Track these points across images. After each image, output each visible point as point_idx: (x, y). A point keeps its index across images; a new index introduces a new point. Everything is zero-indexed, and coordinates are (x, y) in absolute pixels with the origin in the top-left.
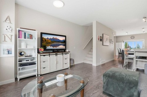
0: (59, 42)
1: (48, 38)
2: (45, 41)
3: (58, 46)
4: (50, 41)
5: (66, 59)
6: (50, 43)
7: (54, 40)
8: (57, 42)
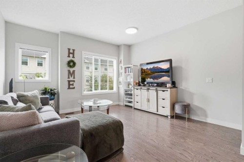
0: (161, 72)
1: (147, 69)
2: (145, 72)
3: (161, 78)
4: (150, 72)
5: (164, 99)
6: (149, 74)
7: (155, 69)
8: (159, 72)
